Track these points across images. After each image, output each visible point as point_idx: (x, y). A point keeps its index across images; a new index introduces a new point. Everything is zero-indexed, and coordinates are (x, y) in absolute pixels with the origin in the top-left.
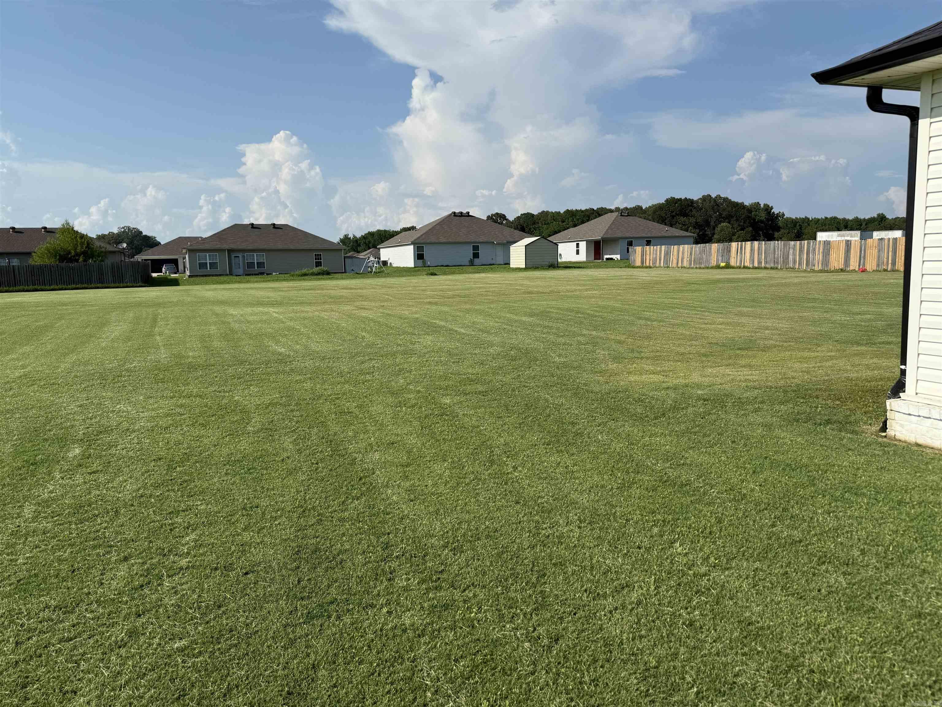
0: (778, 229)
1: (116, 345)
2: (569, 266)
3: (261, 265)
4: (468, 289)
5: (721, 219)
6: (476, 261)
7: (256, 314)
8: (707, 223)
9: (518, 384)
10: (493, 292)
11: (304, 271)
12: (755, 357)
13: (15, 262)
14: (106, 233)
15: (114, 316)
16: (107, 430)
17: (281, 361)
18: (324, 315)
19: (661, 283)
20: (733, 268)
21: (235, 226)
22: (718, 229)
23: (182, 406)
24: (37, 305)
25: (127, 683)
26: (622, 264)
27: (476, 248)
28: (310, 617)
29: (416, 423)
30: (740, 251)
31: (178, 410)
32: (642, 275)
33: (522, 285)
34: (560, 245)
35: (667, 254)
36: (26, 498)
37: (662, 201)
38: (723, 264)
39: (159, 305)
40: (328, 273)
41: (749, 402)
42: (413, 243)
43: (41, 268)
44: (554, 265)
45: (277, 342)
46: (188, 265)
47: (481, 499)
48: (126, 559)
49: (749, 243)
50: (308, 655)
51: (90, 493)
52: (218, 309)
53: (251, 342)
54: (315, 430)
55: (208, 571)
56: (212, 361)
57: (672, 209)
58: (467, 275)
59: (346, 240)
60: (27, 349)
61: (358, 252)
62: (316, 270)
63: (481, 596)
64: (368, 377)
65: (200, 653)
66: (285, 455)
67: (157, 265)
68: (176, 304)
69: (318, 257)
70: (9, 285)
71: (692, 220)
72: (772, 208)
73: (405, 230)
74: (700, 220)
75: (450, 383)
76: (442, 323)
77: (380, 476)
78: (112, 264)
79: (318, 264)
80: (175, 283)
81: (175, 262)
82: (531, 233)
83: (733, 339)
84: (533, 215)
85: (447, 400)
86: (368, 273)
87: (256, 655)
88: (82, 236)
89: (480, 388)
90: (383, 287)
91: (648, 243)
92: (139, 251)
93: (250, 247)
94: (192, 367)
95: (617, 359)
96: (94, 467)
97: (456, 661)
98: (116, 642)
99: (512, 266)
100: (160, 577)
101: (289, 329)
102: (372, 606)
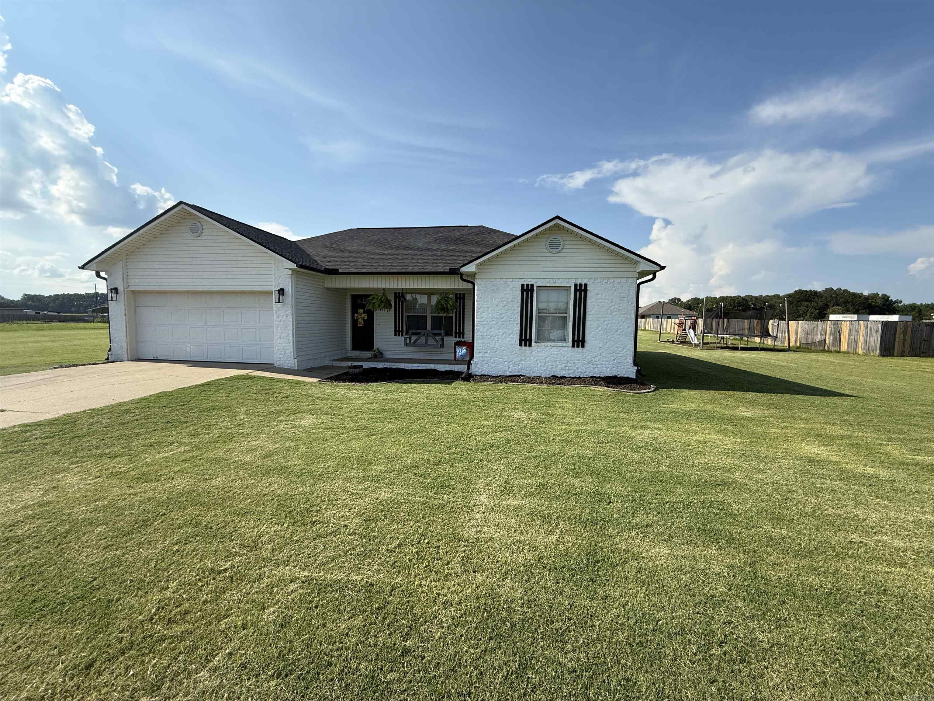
72: (889, 297)
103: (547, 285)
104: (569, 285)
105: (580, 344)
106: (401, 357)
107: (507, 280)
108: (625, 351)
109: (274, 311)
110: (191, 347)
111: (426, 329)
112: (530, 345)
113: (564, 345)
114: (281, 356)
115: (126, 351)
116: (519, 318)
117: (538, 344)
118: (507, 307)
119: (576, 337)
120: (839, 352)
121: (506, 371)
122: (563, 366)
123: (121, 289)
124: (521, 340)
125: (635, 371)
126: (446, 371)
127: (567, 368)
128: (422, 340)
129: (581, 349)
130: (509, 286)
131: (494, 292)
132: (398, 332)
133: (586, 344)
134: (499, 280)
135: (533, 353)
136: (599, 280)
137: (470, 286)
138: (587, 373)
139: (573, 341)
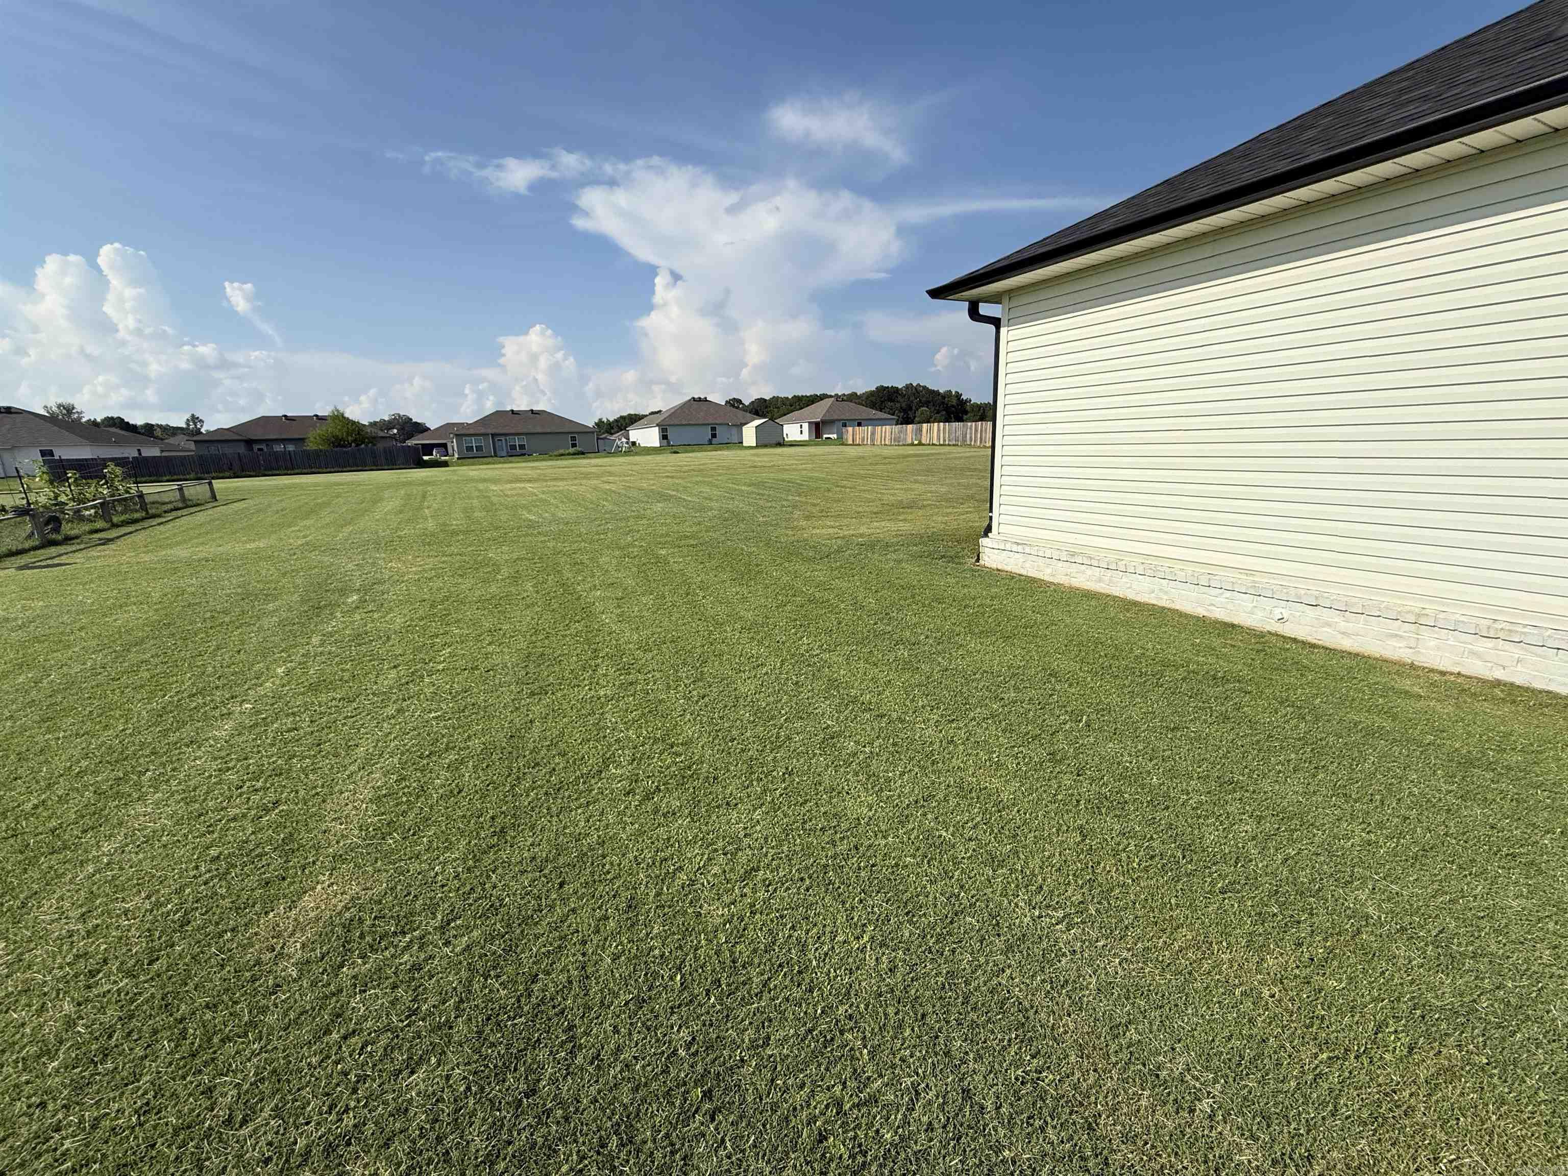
0: (966, 412)
1: (388, 517)
2: (793, 444)
3: (522, 447)
4: (703, 464)
5: (921, 404)
6: (714, 441)
7: (515, 489)
8: (911, 409)
9: (723, 538)
10: (724, 466)
11: (562, 451)
12: (911, 513)
13: (291, 448)
14: (378, 420)
15: (387, 494)
16: (380, 582)
17: (529, 527)
18: (573, 488)
19: (863, 458)
20: (924, 445)
21: (497, 413)
22: (918, 413)
23: (443, 562)
24: (317, 485)
25: (395, 738)
26: (836, 442)
27: (713, 429)
28: (533, 694)
29: (634, 569)
30: (930, 430)
31: (441, 565)
32: (851, 451)
33: (749, 461)
34: (785, 427)
35: (873, 434)
36: (313, 632)
37: (874, 389)
38: (916, 442)
39: (428, 483)
40: (583, 453)
41: (893, 545)
42: (658, 425)
43: (317, 453)
44: (781, 444)
45: (530, 512)
46: (456, 448)
47: (673, 618)
48: (395, 667)
49: (936, 424)
50: (528, 715)
51: (366, 626)
52: (481, 486)
53: (507, 512)
54: (552, 576)
55: (459, 671)
56: (473, 528)
57: (881, 395)
58: (706, 453)
59: (600, 424)
60: (307, 523)
61: (612, 434)
62: (572, 450)
63: (658, 676)
64: (602, 537)
65: (450, 719)
66: (525, 595)
67: (428, 449)
68: (443, 483)
69: (573, 439)
70: (286, 469)
71: (898, 405)
73: (652, 413)
74: (904, 405)
75: (669, 539)
76: (674, 493)
77: (599, 606)
78: (385, 448)
79: (574, 445)
80: (445, 464)
81: (444, 446)
82: (762, 416)
83: (901, 501)
84: (765, 400)
85: (663, 552)
86: (618, 452)
87: (490, 718)
88: (353, 423)
89: (692, 542)
90: (629, 464)
91: (859, 425)
92: (410, 436)
93: (513, 431)
94: (455, 533)
95: (807, 518)
96: (370, 608)
97: (632, 712)
98: (387, 716)
99: (745, 444)
100: (422, 677)
101: (541, 500)
102: (579, 686)
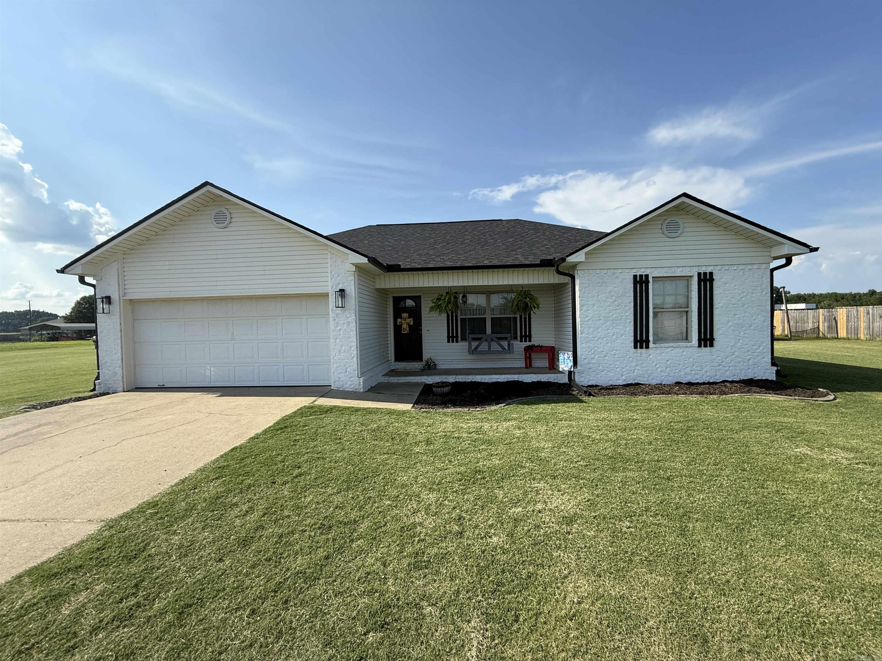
103: (665, 275)
104: (691, 275)
105: (708, 342)
106: (457, 367)
107: (616, 271)
108: (761, 348)
109: (331, 319)
110: (212, 369)
111: (486, 333)
112: (647, 347)
113: (689, 344)
114: (340, 376)
115: (121, 378)
116: (632, 315)
117: (657, 345)
118: (616, 303)
119: (703, 335)
120: (837, 338)
121: (619, 379)
122: (688, 370)
123: (115, 297)
124: (636, 342)
125: (775, 372)
126: (533, 382)
127: (693, 372)
128: (484, 346)
129: (709, 348)
130: (617, 277)
131: (601, 286)
132: (451, 338)
133: (715, 342)
134: (605, 271)
135: (651, 356)
136: (726, 267)
137: (568, 279)
138: (717, 377)
139: (700, 340)
